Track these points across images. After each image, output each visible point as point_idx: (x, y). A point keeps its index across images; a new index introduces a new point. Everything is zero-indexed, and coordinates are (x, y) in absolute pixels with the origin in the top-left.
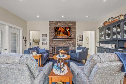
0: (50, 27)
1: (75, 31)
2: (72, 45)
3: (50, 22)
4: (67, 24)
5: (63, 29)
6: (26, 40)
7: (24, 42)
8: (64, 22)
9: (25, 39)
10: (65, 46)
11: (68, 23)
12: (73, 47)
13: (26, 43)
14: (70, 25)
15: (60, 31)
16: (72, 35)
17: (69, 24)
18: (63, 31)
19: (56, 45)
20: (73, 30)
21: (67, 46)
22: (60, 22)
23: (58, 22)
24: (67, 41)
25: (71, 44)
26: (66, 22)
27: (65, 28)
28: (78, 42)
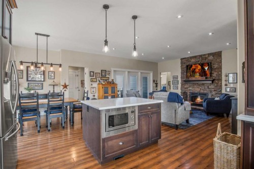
0: (181, 66)
1: (220, 68)
2: (215, 90)
3: (181, 59)
4: (206, 58)
5: (199, 67)
6: (157, 84)
7: (155, 85)
8: (200, 56)
9: (155, 82)
10: (202, 91)
11: (207, 56)
12: (216, 94)
13: (157, 86)
14: (211, 58)
15: (194, 71)
16: (215, 74)
17: (209, 57)
18: (199, 70)
19: (189, 90)
20: (216, 66)
21: (205, 92)
22: (195, 57)
23: (191, 58)
24: (205, 85)
25: (213, 88)
26: (204, 55)
27: (202, 65)
28: (226, 85)
